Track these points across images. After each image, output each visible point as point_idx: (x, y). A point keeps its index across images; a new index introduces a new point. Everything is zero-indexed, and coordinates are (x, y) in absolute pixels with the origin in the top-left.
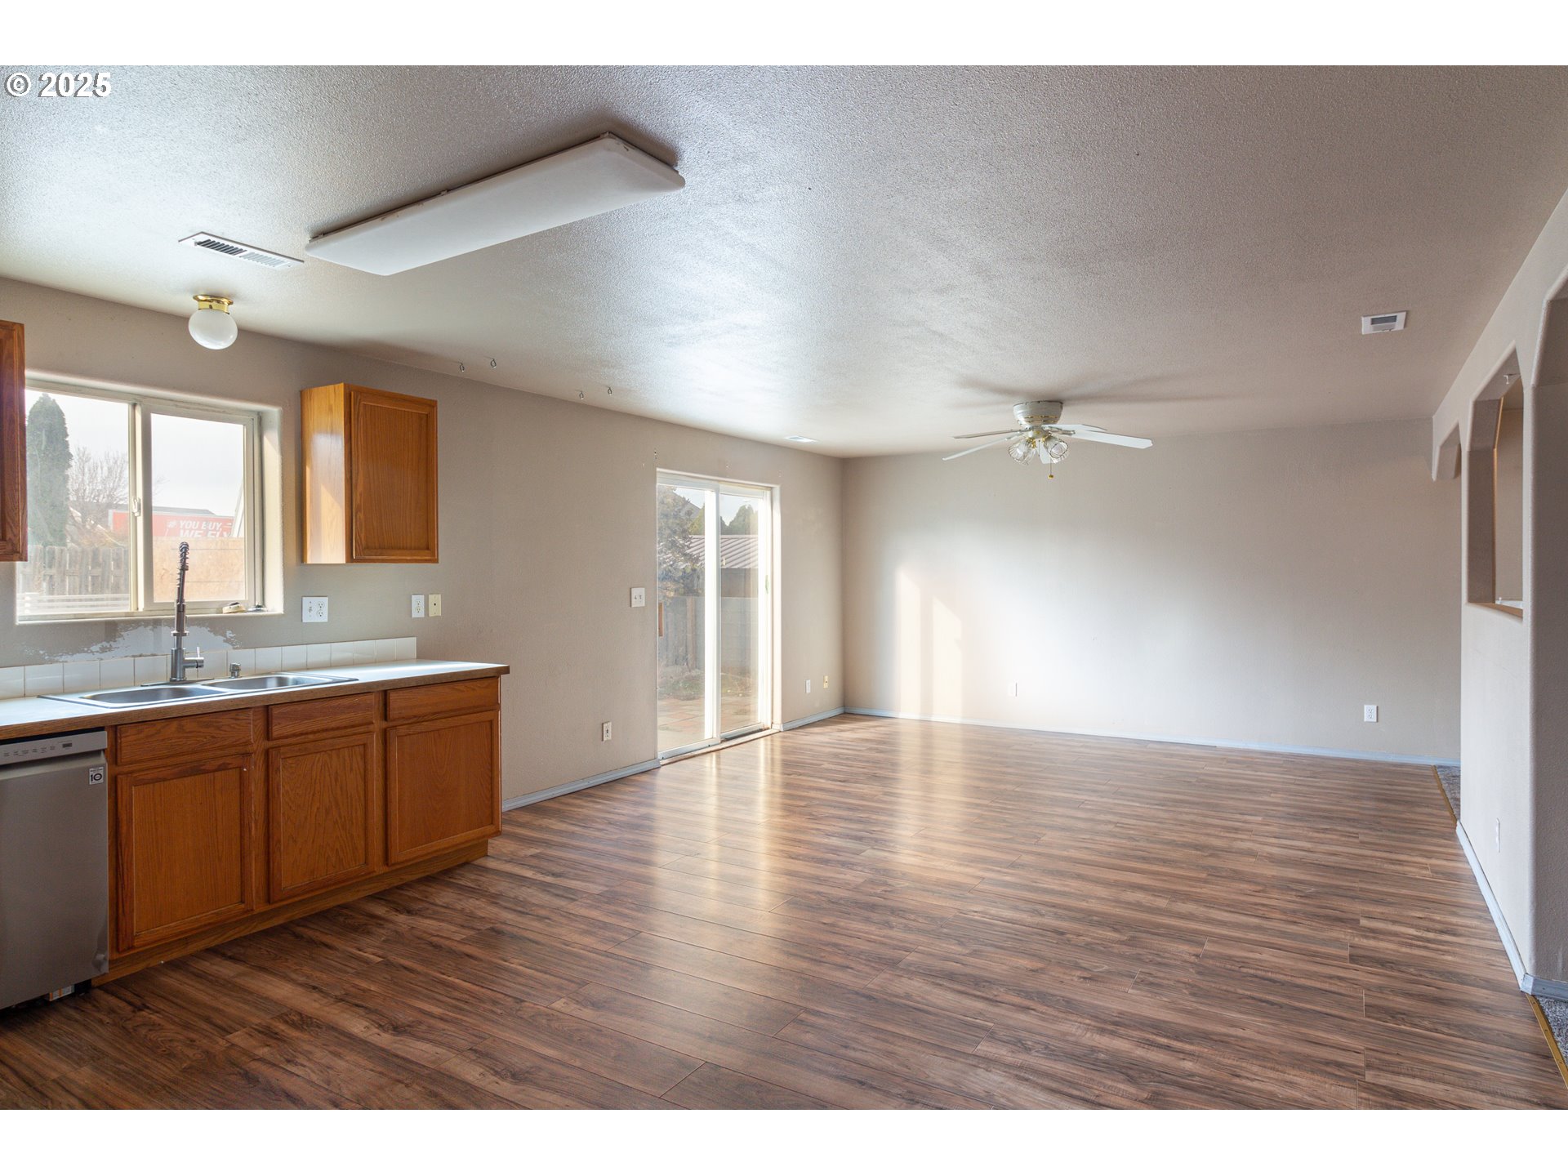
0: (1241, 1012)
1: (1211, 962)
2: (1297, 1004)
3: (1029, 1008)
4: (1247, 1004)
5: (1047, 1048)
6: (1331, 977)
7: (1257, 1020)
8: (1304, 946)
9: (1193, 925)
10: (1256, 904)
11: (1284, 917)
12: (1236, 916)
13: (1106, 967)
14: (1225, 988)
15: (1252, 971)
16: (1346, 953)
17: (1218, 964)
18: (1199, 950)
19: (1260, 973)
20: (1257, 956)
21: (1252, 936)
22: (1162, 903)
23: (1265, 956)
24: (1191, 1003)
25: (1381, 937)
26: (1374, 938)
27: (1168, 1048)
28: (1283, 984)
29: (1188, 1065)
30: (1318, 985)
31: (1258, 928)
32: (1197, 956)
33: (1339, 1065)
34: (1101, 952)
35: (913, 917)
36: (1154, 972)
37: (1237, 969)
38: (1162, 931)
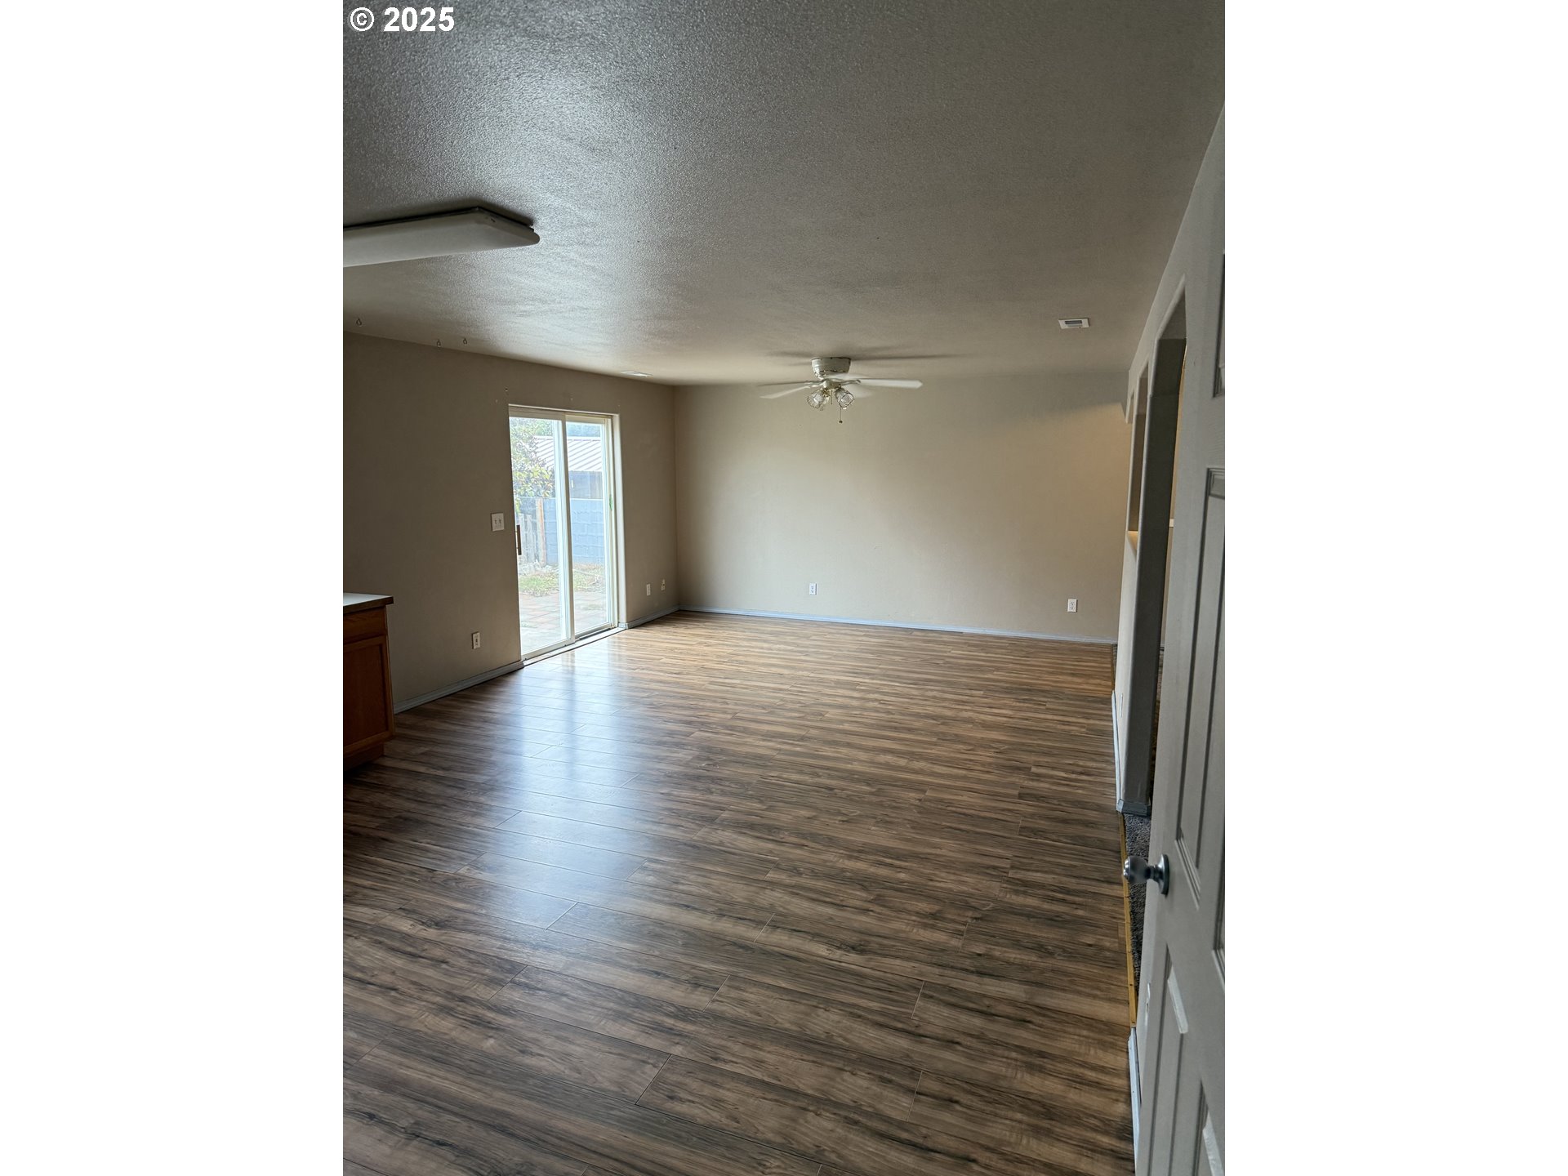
0: (941, 838)
1: (928, 804)
2: (978, 830)
3: (803, 845)
4: (948, 832)
5: (813, 871)
6: (1004, 810)
7: (951, 843)
8: (991, 789)
9: (921, 778)
10: (966, 760)
11: (982, 769)
12: (951, 769)
13: (859, 812)
14: (934, 822)
15: (954, 809)
16: (1016, 792)
17: (933, 805)
18: (922, 796)
19: (959, 810)
20: (960, 798)
21: (959, 784)
22: (902, 762)
23: (965, 798)
24: (911, 834)
25: (1043, 779)
26: (1038, 780)
27: (891, 865)
28: (971, 816)
29: (902, 876)
30: (994, 816)
31: (964, 778)
32: (920, 800)
33: (995, 868)
34: (857, 802)
35: (727, 783)
36: (889, 814)
37: (943, 807)
38: (899, 783)
